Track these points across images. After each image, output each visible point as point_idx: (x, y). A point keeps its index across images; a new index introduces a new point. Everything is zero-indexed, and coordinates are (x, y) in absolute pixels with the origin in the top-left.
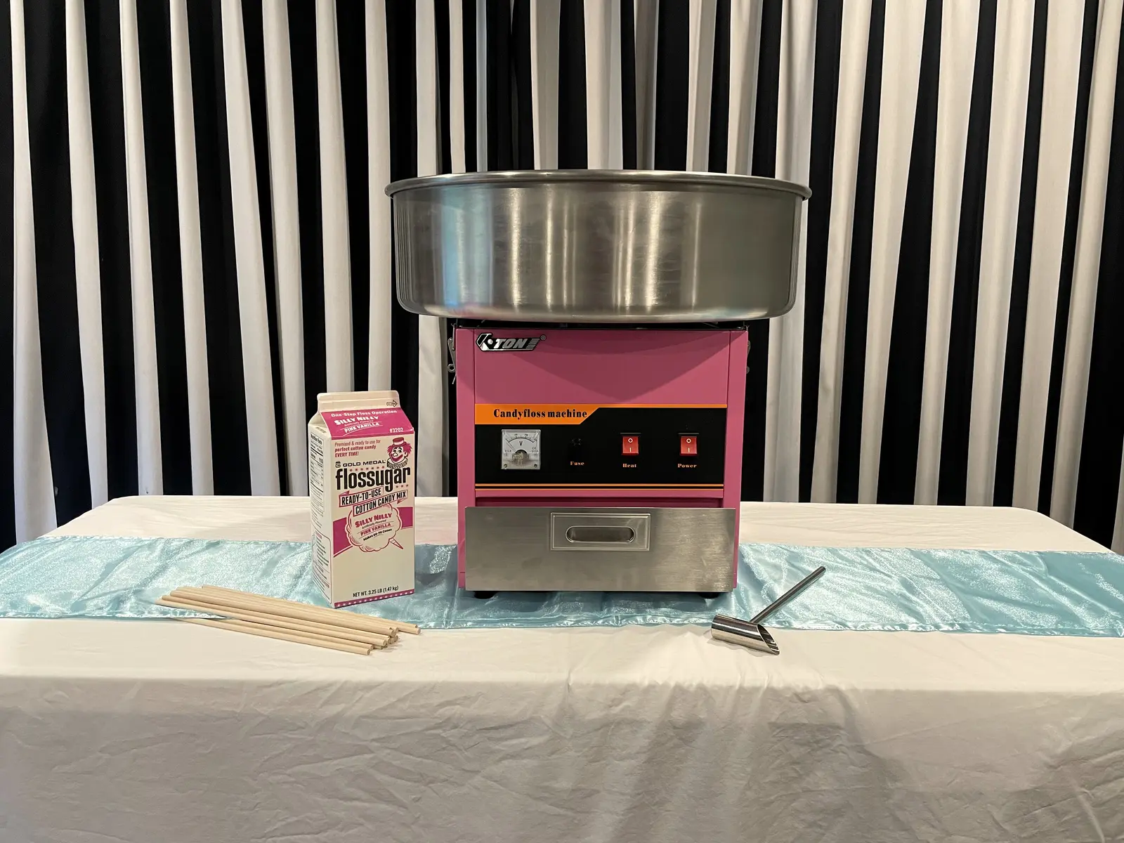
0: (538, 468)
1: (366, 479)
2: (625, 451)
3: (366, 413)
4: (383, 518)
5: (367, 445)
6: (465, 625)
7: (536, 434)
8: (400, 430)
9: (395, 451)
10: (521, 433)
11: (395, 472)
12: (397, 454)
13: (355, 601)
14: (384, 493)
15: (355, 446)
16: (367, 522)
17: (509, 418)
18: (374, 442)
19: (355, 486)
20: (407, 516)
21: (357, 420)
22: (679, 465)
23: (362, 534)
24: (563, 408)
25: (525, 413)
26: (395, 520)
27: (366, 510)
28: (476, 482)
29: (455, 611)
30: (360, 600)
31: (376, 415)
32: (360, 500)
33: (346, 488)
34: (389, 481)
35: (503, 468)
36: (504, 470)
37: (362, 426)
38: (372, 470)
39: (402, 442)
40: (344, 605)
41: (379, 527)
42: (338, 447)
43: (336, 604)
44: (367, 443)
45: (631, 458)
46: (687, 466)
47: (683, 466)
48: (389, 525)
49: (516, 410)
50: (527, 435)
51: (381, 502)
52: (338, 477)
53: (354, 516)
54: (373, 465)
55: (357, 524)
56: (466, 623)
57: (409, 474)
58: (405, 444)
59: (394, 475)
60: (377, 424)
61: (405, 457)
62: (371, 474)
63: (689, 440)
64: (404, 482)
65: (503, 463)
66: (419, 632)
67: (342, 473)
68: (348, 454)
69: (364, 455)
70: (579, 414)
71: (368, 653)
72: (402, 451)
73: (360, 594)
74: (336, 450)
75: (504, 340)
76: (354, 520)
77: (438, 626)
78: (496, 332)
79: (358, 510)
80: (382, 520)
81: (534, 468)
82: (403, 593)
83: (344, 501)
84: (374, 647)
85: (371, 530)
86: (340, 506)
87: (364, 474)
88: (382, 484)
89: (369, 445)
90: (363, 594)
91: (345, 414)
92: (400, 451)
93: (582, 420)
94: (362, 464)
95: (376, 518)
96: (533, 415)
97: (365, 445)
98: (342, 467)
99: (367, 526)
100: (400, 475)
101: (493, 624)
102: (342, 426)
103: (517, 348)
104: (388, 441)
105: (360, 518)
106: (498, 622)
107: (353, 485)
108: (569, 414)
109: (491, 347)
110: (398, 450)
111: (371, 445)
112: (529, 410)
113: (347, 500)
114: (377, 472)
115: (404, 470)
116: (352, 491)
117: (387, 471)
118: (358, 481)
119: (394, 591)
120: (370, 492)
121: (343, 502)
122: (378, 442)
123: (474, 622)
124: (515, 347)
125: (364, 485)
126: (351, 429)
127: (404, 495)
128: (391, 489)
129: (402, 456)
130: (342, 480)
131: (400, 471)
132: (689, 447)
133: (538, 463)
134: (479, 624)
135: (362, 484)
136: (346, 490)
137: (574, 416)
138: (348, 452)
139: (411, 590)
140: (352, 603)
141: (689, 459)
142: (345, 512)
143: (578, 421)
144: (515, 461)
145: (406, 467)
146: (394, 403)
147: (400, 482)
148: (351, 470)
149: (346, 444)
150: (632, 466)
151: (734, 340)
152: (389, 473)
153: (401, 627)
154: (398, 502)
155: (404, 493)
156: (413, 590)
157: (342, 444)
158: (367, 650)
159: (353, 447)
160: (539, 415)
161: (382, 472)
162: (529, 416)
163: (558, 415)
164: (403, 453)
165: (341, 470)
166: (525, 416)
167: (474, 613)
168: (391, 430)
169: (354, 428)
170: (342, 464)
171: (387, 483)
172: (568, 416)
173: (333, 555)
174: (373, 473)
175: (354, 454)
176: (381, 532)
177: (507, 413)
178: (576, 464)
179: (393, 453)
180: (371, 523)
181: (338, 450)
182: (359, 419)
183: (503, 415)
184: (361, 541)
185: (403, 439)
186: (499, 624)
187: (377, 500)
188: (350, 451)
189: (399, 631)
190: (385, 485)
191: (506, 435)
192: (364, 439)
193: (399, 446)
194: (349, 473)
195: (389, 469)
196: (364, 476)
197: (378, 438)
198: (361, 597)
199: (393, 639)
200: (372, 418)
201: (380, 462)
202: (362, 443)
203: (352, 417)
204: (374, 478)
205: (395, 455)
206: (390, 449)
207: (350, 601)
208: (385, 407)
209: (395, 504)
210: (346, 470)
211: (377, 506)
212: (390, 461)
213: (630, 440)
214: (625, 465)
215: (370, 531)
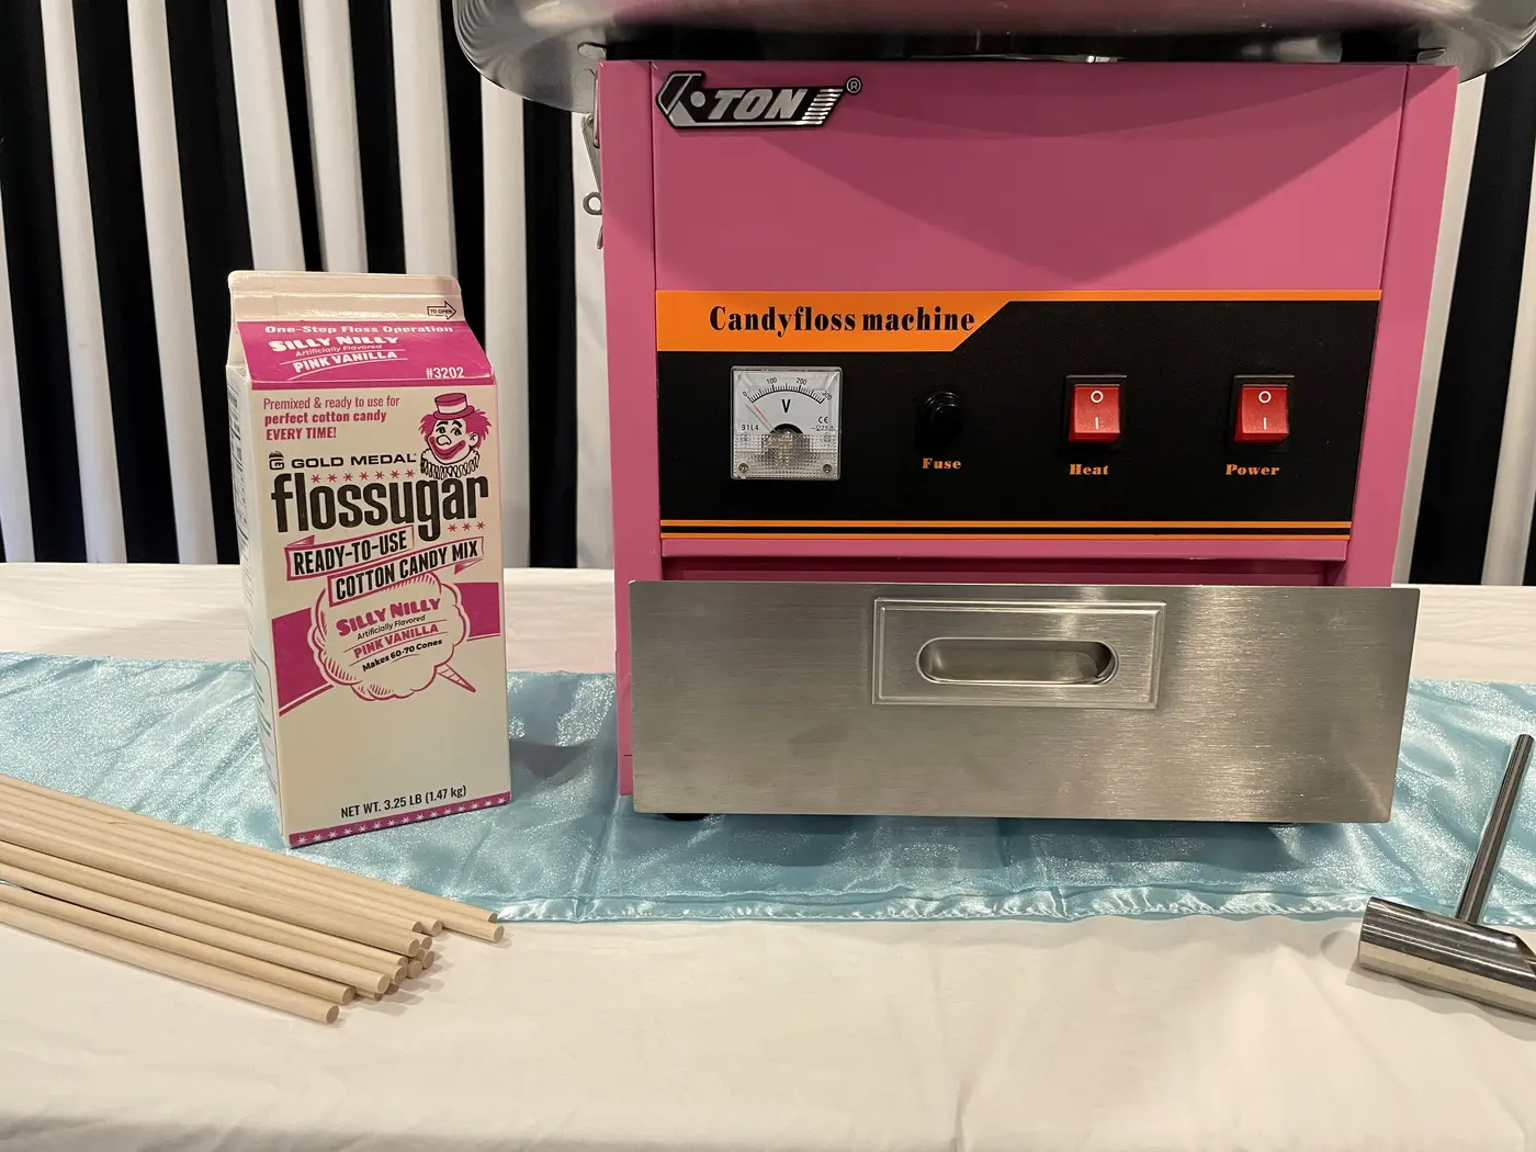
0: (835, 475)
1: (364, 506)
2: (1080, 428)
3: (367, 330)
4: (415, 611)
5: (360, 411)
6: (631, 910)
7: (829, 380)
8: (456, 372)
9: (442, 430)
10: (787, 377)
11: (445, 489)
12: (449, 438)
13: (347, 827)
14: (415, 544)
15: (323, 411)
16: (371, 621)
17: (752, 331)
18: (379, 402)
19: (330, 523)
20: (483, 609)
21: (334, 343)
22: (1230, 469)
23: (357, 652)
24: (904, 305)
25: (798, 317)
26: (451, 617)
27: (366, 589)
28: (663, 516)
29: (607, 867)
30: (361, 824)
31: (393, 335)
32: (348, 561)
33: (303, 526)
34: (428, 512)
35: (736, 474)
36: (740, 481)
37: (346, 358)
38: (379, 481)
39: (462, 406)
40: (317, 838)
41: (406, 635)
42: (272, 413)
43: (294, 839)
44: (359, 403)
45: (1094, 449)
46: (1253, 471)
47: (1242, 471)
48: (434, 628)
49: (772, 310)
50: (803, 381)
51: (407, 567)
52: (280, 496)
53: (332, 604)
54: (380, 467)
55: (343, 627)
56: (635, 901)
57: (484, 493)
58: (470, 413)
59: (442, 496)
60: (392, 355)
61: (471, 448)
62: (375, 492)
63: (1265, 396)
64: (473, 515)
65: (737, 461)
66: (499, 937)
67: (290, 486)
68: (304, 433)
69: (352, 439)
70: (951, 323)
71: (332, 1018)
72: (463, 430)
73: (361, 809)
74: (268, 420)
75: (738, 94)
76: (334, 615)
77: (555, 915)
78: (714, 69)
79: (343, 588)
80: (412, 616)
81: (825, 476)
82: (481, 804)
83: (301, 563)
84: (355, 994)
85: (384, 643)
86: (289, 578)
87: (355, 490)
88: (409, 519)
89: (366, 410)
90: (367, 809)
91: (306, 329)
92: (458, 432)
93: (957, 338)
94: (347, 461)
95: (396, 610)
96: (822, 322)
97: (353, 410)
98: (288, 469)
99: (372, 631)
100: (458, 496)
101: (709, 909)
102: (290, 354)
103: (778, 118)
104: (421, 400)
105: (349, 610)
106: (723, 901)
107: (324, 520)
108: (923, 321)
109: (700, 114)
110: (450, 426)
111: (373, 410)
112: (809, 310)
113: (309, 561)
114: (394, 487)
115: (471, 482)
116: (322, 537)
117: (421, 485)
118: (339, 509)
119: (455, 800)
120: (374, 541)
121: (298, 566)
122: (393, 402)
123: (657, 900)
124: (771, 115)
125: (357, 522)
126: (314, 364)
127: (474, 551)
128: (437, 533)
129: (461, 445)
130: (291, 505)
131: (459, 485)
132: (1263, 417)
133: (834, 463)
134: (669, 908)
135: (351, 518)
136: (305, 534)
137: (937, 327)
138: (303, 426)
139: (500, 796)
140: (340, 833)
141: (1261, 449)
142: (306, 593)
143: (945, 341)
144: (769, 456)
145: (474, 475)
146: (447, 308)
147: (460, 515)
148: (316, 479)
149: (297, 404)
150: (1097, 471)
151: (1417, 92)
152: (427, 489)
153: (450, 919)
154: (458, 569)
155: (473, 547)
156: (506, 796)
157: (285, 404)
158: (326, 1008)
159: (319, 412)
160: (839, 325)
161: (407, 486)
162: (808, 327)
163: (893, 323)
164: (465, 437)
165: (287, 477)
166: (798, 327)
167: (656, 871)
168: (429, 372)
169: (324, 362)
170: (287, 461)
171: (422, 517)
172: (920, 328)
173: (277, 710)
174: (380, 488)
175: (321, 433)
176: (411, 649)
177: (748, 317)
178: (939, 465)
179: (436, 434)
180: (380, 624)
181: (275, 420)
182: (341, 340)
183: (735, 323)
184: (356, 673)
185: (462, 397)
186: (729, 908)
187: (397, 564)
188: (311, 424)
189: (444, 928)
190: (417, 523)
191: (745, 382)
192: (351, 393)
193: (453, 417)
194: (309, 487)
195: (428, 479)
196: (356, 496)
197: (394, 392)
198: (363, 817)
199: (416, 964)
200: (378, 340)
201: (399, 458)
202: (346, 403)
203: (324, 336)
204: (386, 502)
205: (441, 441)
206: (428, 423)
207: (332, 829)
208: (423, 317)
209: (446, 574)
210: (300, 478)
211: (398, 577)
212: (429, 456)
213: (1097, 396)
214: (1076, 469)
215: (379, 644)
